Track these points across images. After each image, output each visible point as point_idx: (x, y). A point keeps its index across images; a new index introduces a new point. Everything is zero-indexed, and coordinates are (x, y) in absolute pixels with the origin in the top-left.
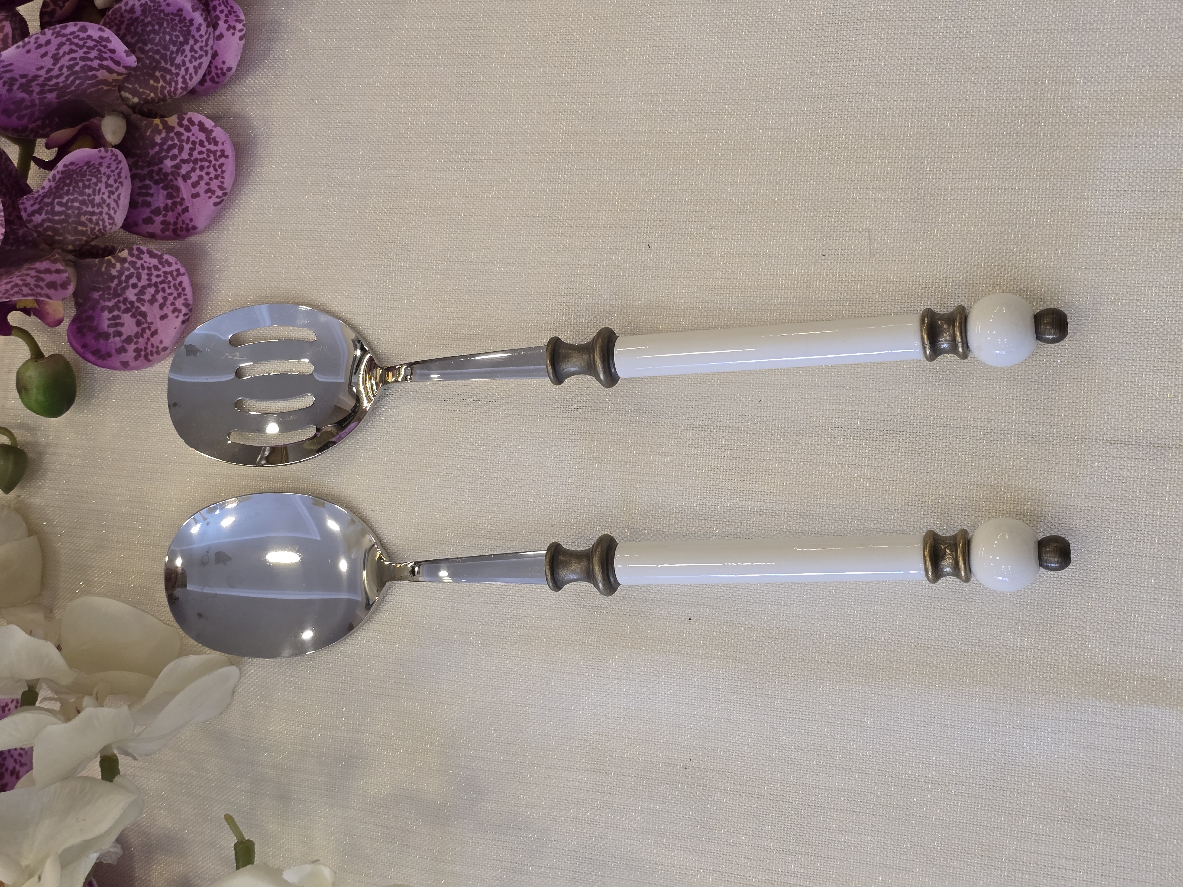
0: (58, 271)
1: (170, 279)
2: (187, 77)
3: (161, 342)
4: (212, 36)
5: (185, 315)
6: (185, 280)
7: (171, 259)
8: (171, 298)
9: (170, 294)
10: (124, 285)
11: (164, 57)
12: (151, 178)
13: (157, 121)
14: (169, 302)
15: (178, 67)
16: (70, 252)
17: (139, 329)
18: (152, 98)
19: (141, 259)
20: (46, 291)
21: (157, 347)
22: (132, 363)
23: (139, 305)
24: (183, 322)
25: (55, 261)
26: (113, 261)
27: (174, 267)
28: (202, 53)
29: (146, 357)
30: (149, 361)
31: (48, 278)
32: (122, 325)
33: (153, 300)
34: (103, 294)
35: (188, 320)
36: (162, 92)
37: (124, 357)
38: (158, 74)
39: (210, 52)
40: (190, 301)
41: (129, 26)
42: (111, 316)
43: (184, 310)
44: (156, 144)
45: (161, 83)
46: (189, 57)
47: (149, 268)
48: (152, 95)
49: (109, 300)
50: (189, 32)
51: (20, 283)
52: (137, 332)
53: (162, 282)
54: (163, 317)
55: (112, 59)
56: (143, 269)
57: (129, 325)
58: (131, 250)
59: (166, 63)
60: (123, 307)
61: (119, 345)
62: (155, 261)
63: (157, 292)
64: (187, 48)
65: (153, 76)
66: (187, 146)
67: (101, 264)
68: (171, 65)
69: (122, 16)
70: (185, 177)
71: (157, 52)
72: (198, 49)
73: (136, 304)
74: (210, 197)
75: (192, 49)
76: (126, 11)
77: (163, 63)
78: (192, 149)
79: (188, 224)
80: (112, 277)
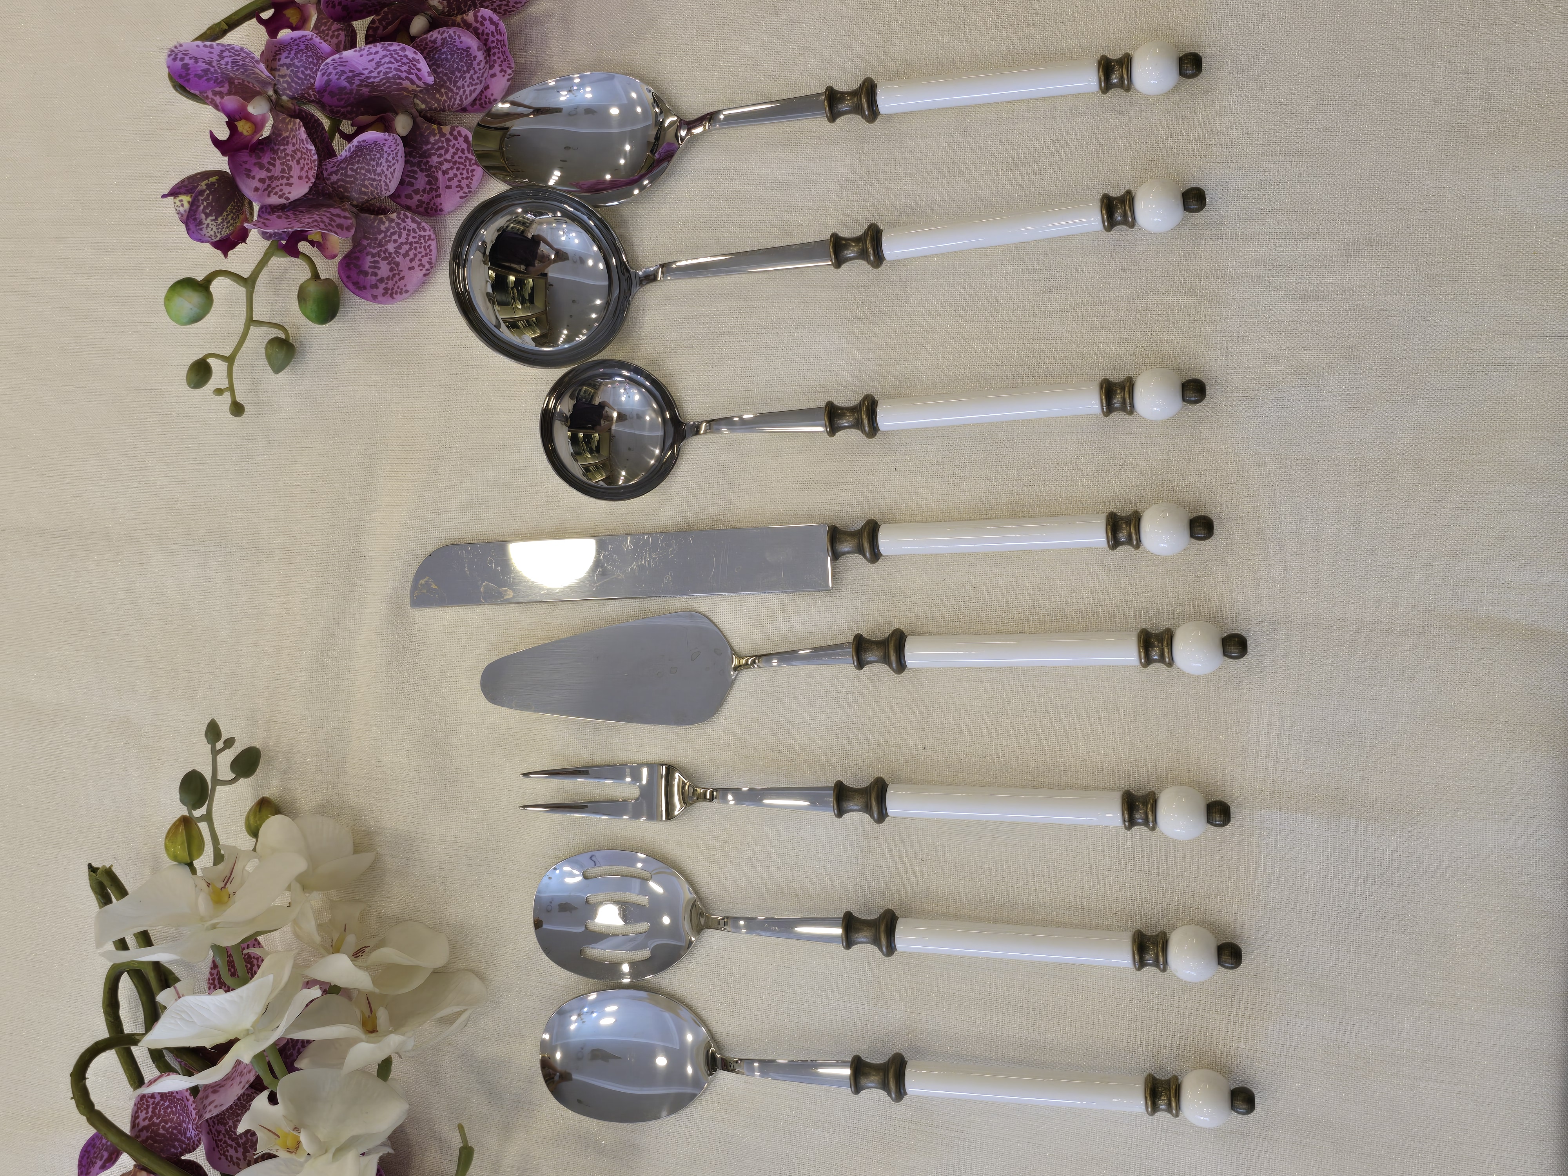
0: (345, 218)
1: (422, 241)
2: (464, 97)
3: (405, 286)
4: (487, 70)
5: (427, 270)
6: (433, 244)
7: (427, 227)
8: (419, 256)
9: (421, 252)
10: (388, 239)
11: (450, 79)
12: (419, 167)
13: (435, 126)
14: (417, 259)
15: (459, 88)
16: (354, 206)
17: (391, 274)
18: (436, 108)
19: (406, 222)
20: (335, 229)
21: (402, 289)
22: (380, 298)
23: (395, 256)
24: (425, 275)
25: (344, 210)
26: (384, 219)
27: (428, 233)
28: (478, 81)
29: (391, 295)
30: (393, 298)
31: (339, 221)
32: (379, 268)
33: (406, 254)
34: (371, 243)
36: (443, 104)
37: (375, 292)
38: (443, 90)
39: (484, 80)
40: (433, 261)
41: (430, 52)
42: (373, 260)
43: (427, 266)
44: (430, 144)
45: (445, 97)
46: (468, 83)
47: (409, 230)
48: (436, 105)
49: (374, 248)
50: (471, 65)
51: (319, 220)
52: (389, 276)
53: (416, 243)
54: (411, 268)
55: (416, 75)
56: (405, 229)
57: (384, 270)
58: (399, 214)
59: (451, 84)
60: (383, 255)
61: (374, 282)
62: (414, 226)
63: (410, 249)
64: (468, 76)
65: (439, 91)
66: (452, 151)
67: (375, 220)
68: (454, 86)
69: (426, 44)
70: (445, 173)
71: (446, 75)
72: (475, 79)
73: (394, 255)
74: (458, 191)
75: (471, 78)
76: (430, 41)
77: (448, 83)
78: (455, 154)
79: (437, 206)
80: (381, 232)
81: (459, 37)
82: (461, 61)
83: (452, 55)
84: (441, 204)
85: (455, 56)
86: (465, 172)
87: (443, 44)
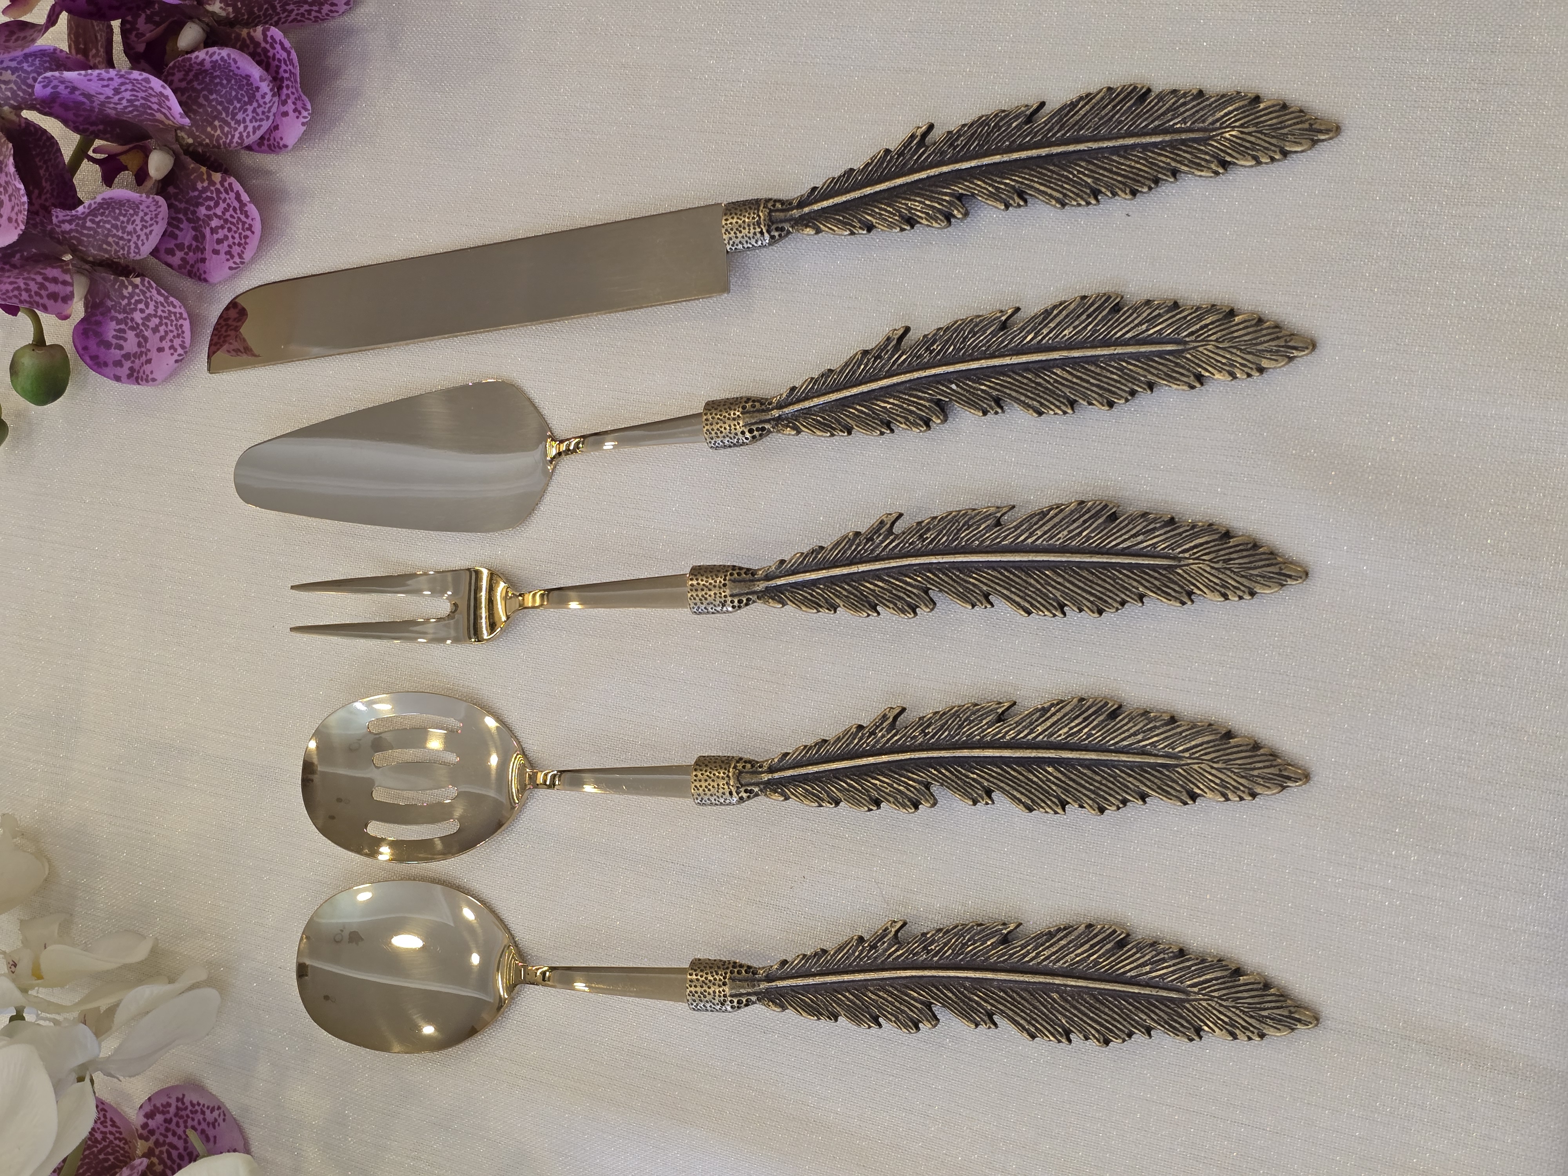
1: (173, 318)
2: (245, 134)
3: (152, 372)
4: (276, 106)
6: (186, 325)
9: (172, 331)
10: (132, 306)
11: (226, 109)
12: (185, 214)
13: (203, 170)
14: (167, 339)
15: (238, 122)
16: (90, 264)
17: (138, 351)
18: (206, 144)
21: (147, 376)
23: (141, 330)
24: (177, 362)
26: (126, 283)
27: (178, 310)
28: (263, 117)
29: (137, 379)
30: (138, 383)
32: (124, 340)
33: (155, 330)
34: (114, 306)
35: (181, 360)
36: (217, 141)
37: (118, 371)
38: (217, 123)
39: (272, 118)
40: (187, 344)
41: (197, 75)
42: (117, 327)
43: (180, 351)
44: (197, 189)
45: (219, 132)
46: (250, 117)
47: (156, 302)
48: (207, 141)
49: (119, 313)
50: (254, 96)
52: (136, 353)
53: (166, 318)
54: (161, 350)
56: (152, 300)
57: (130, 343)
58: (143, 281)
59: (227, 116)
60: (129, 324)
61: (117, 358)
62: (161, 299)
63: (161, 324)
64: (250, 108)
65: (211, 124)
66: (222, 205)
67: (116, 281)
68: (232, 119)
69: (191, 65)
70: (213, 231)
71: (221, 103)
72: (260, 113)
73: (141, 327)
74: (228, 260)
75: (254, 111)
76: (195, 63)
77: (224, 115)
78: (226, 210)
79: (201, 274)
80: (124, 297)
81: (235, 62)
82: (241, 88)
83: (229, 81)
84: (205, 272)
85: (233, 82)
86: (237, 236)
87: (213, 67)
